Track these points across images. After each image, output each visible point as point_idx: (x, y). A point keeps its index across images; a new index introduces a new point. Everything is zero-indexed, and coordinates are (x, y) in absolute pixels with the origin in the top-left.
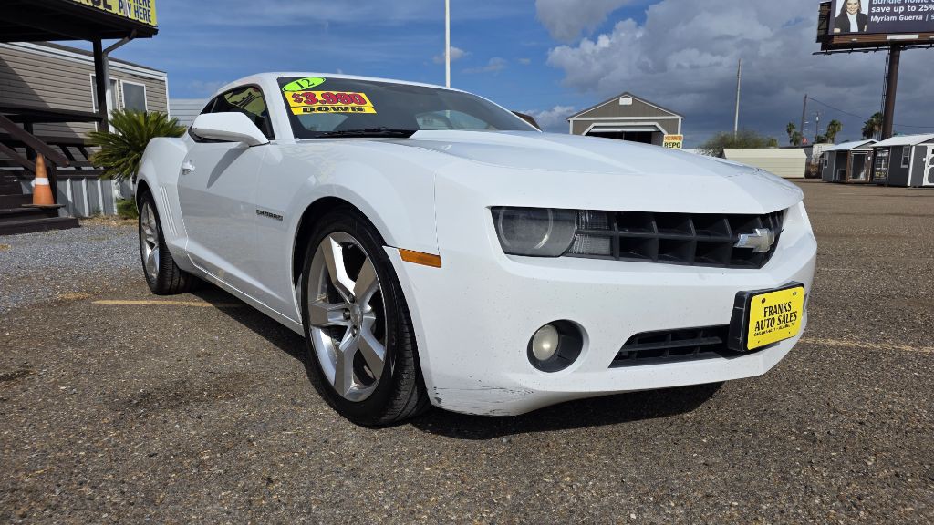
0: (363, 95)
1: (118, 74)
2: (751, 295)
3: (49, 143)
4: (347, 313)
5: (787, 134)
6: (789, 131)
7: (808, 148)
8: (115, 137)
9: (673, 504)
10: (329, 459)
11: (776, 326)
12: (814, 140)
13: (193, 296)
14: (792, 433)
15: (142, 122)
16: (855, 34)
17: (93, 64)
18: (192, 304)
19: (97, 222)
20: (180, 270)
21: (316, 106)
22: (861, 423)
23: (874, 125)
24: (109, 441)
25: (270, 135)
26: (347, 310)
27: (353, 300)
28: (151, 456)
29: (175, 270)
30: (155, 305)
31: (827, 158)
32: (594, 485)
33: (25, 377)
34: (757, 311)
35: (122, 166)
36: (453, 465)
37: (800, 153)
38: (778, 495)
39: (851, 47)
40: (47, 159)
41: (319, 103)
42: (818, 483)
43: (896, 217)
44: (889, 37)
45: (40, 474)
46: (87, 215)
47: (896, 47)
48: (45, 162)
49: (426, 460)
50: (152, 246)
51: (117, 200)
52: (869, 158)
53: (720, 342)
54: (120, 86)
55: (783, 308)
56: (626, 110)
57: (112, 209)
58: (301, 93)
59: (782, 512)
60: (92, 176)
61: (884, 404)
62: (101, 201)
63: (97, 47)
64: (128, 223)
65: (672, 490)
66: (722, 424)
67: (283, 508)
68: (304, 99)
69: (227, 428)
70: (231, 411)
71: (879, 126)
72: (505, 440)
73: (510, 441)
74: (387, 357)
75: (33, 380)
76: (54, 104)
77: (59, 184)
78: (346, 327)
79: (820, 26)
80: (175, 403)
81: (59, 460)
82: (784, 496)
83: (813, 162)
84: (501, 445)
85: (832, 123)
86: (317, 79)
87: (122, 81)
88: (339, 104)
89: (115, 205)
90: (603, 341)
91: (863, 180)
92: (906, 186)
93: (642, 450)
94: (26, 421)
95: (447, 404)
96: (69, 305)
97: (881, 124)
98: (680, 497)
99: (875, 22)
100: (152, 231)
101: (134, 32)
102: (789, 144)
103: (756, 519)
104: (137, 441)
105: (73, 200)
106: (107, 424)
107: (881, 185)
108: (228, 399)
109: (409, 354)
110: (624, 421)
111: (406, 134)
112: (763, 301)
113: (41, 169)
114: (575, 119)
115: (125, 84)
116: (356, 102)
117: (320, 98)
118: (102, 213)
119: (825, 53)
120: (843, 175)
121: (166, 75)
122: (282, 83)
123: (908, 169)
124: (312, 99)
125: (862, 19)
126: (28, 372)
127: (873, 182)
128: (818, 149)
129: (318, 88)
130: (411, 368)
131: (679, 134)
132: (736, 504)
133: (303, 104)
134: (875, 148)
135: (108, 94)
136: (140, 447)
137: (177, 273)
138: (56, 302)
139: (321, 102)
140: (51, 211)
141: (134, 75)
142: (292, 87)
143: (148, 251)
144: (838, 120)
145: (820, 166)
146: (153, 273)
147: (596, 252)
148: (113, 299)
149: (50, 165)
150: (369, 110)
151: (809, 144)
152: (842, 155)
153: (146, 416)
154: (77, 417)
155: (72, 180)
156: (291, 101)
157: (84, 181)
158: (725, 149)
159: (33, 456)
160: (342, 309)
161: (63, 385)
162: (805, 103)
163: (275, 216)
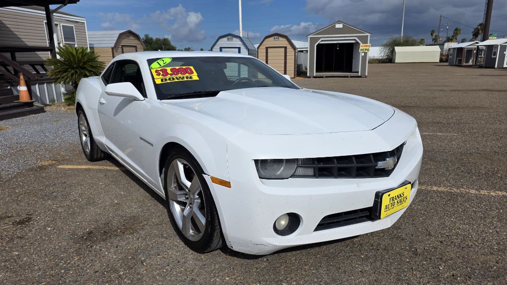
0: (192, 68)
1: (59, 20)
2: (383, 194)
4: (187, 196)
6: (432, 34)
7: (442, 45)
8: (60, 61)
10: (180, 273)
11: (396, 205)
12: (445, 40)
13: (108, 163)
14: (406, 250)
15: (75, 53)
17: (45, 15)
18: (108, 168)
19: (54, 108)
20: (101, 150)
22: (441, 242)
23: (479, 30)
24: (75, 263)
25: (145, 95)
26: (187, 195)
27: (189, 191)
28: (96, 272)
29: (99, 150)
30: (89, 169)
31: (452, 51)
33: (30, 222)
34: (386, 200)
35: (65, 77)
36: (239, 276)
37: (437, 49)
40: (25, 75)
41: (169, 76)
43: (485, 92)
46: (48, 103)
48: (24, 77)
49: (227, 273)
50: (86, 135)
51: (64, 94)
52: (475, 52)
53: (368, 214)
54: (60, 27)
55: (399, 196)
56: (339, 31)
57: (61, 99)
58: (159, 69)
60: (49, 82)
61: (455, 229)
62: (55, 94)
63: (47, 8)
68: (162, 74)
69: (131, 253)
70: (131, 242)
72: (265, 259)
73: (267, 260)
75: (33, 224)
77: (32, 87)
78: (187, 203)
80: (104, 237)
81: (52, 275)
83: (444, 53)
85: (456, 29)
86: (168, 58)
87: (61, 24)
88: (180, 75)
89: (63, 97)
90: (310, 220)
91: (471, 64)
92: (494, 68)
94: (34, 251)
95: (236, 249)
96: (45, 169)
97: (483, 31)
100: (85, 128)
101: (67, 1)
104: (88, 263)
105: (40, 95)
106: (73, 253)
107: (481, 67)
108: (130, 234)
109: (217, 224)
111: (214, 94)
112: (389, 195)
113: (22, 82)
114: (311, 36)
115: (63, 26)
116: (189, 73)
117: (169, 72)
118: (56, 102)
120: (460, 61)
121: (84, 19)
122: (150, 62)
123: (496, 58)
124: (165, 72)
126: (30, 218)
127: (477, 66)
128: (447, 46)
129: (168, 65)
130: (218, 231)
131: (368, 44)
133: (161, 76)
134: (478, 46)
135: (55, 36)
136: (90, 266)
137: (99, 152)
138: (39, 167)
139: (171, 74)
140: (30, 104)
141: (68, 20)
142: (155, 65)
143: (84, 138)
144: (459, 28)
145: (448, 55)
146: (87, 150)
147: (307, 175)
148: (67, 164)
149: (27, 79)
150: (195, 77)
151: (442, 43)
152: (460, 50)
153: (91, 247)
154: (58, 248)
155: (39, 84)
156: (155, 74)
157: (45, 85)
158: (396, 48)
159: (40, 273)
160: (184, 194)
161: (49, 227)
162: (440, 20)
163: (149, 143)
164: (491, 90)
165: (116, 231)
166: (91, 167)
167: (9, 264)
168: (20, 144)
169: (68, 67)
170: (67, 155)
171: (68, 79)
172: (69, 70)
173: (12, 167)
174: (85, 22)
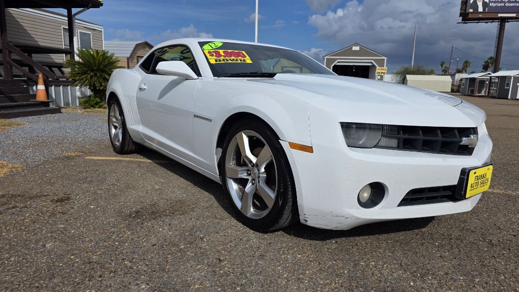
0: (244, 52)
1: (78, 26)
2: (470, 171)
3: (43, 66)
4: (249, 172)
5: (440, 67)
6: (442, 66)
7: (453, 76)
8: (78, 63)
9: (430, 278)
10: (246, 249)
11: (479, 186)
12: (455, 71)
13: (139, 156)
14: (480, 241)
15: (95, 55)
16: (481, 13)
17: (67, 22)
18: (141, 160)
20: (133, 141)
21: (222, 58)
22: (514, 236)
23: (488, 63)
24: (128, 237)
25: (198, 74)
26: (248, 170)
27: (253, 166)
28: (153, 245)
29: (131, 141)
30: (120, 160)
31: (464, 82)
32: (387, 267)
33: (69, 200)
34: (472, 179)
35: (84, 80)
37: (448, 79)
38: (482, 274)
39: (479, 20)
40: (43, 74)
41: (222, 57)
42: (501, 268)
43: (506, 117)
44: (500, 15)
45: (100, 254)
46: (62, 106)
47: (503, 21)
48: (42, 76)
49: (297, 251)
50: (116, 127)
51: (79, 98)
52: (487, 82)
53: (451, 193)
54: (78, 33)
55: (483, 176)
56: (356, 53)
57: (76, 102)
58: (212, 51)
59: (486, 283)
60: (66, 84)
62: (70, 98)
63: (69, 12)
64: (87, 112)
65: (428, 270)
66: (443, 235)
67: (232, 275)
68: (215, 55)
69: (187, 231)
71: (492, 64)
72: (334, 242)
73: (336, 242)
74: (277, 198)
75: (74, 202)
76: (43, 43)
77: (49, 88)
78: (248, 180)
79: (461, 8)
80: (154, 216)
81: (106, 247)
82: (485, 274)
83: (455, 83)
84: (332, 244)
85: (466, 62)
86: (219, 42)
88: (233, 57)
89: (77, 100)
90: (395, 193)
91: (484, 94)
92: (507, 99)
93: (406, 249)
94: (80, 225)
95: (311, 223)
96: (73, 159)
97: (494, 63)
98: (433, 274)
99: (492, 6)
100: (117, 119)
101: (90, 5)
102: (441, 73)
103: (474, 286)
104: (142, 237)
105: (55, 97)
106: (124, 228)
107: (494, 97)
108: (181, 214)
109: (290, 195)
110: (392, 232)
111: (271, 75)
112: (475, 173)
113: (41, 80)
114: (327, 57)
115: (80, 32)
116: (241, 57)
117: (223, 54)
118: (71, 105)
119: (464, 23)
120: (472, 91)
121: (102, 27)
122: (202, 44)
123: (509, 89)
124: (218, 55)
125: (485, 5)
126: (69, 198)
127: (489, 96)
128: (459, 76)
129: (220, 48)
130: (290, 204)
131: (385, 67)
132: (462, 278)
133: (214, 57)
134: (491, 77)
135: (75, 39)
136: (145, 240)
137: (131, 143)
138: (66, 157)
139: (223, 56)
140: (46, 104)
141: (86, 28)
142: (206, 47)
143: (113, 131)
145: (459, 86)
146: (116, 143)
147: (390, 146)
148: (95, 156)
149: (45, 78)
150: (249, 61)
151: (453, 73)
152: (473, 80)
153: (142, 224)
154: (106, 224)
155: (56, 86)
156: (208, 55)
157: (61, 87)
158: (407, 76)
159: (92, 244)
160: (246, 170)
161: (92, 206)
162: (452, 51)
163: (207, 119)
164: (511, 116)
165: (164, 211)
166: (121, 159)
167: (57, 235)
168: (41, 137)
169: (87, 69)
170: (93, 149)
171: (87, 81)
172: (89, 72)
173: (37, 156)
174: (103, 30)
